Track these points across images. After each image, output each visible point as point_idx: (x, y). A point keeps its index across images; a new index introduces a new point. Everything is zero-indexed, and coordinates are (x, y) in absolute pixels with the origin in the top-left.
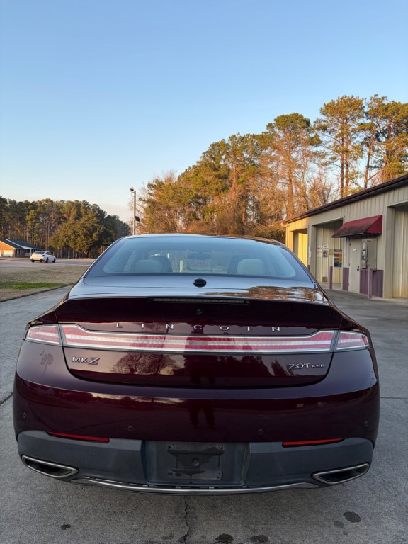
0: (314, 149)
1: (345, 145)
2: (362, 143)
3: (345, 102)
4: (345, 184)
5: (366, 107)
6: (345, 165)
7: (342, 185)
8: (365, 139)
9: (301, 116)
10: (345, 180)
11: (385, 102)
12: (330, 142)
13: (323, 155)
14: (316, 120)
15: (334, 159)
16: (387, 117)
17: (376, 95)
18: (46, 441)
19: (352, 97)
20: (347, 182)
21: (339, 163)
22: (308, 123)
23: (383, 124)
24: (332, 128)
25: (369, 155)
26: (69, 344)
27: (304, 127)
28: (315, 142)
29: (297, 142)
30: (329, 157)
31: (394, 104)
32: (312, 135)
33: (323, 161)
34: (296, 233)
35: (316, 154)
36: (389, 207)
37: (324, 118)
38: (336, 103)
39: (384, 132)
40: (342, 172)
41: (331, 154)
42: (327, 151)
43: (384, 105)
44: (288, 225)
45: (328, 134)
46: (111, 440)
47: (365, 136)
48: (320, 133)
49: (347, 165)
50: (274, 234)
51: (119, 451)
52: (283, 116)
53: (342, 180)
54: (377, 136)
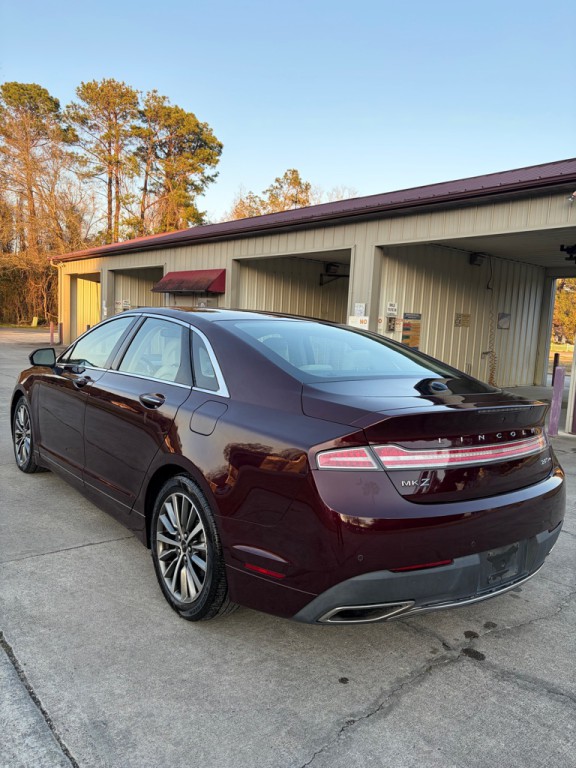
0: (70, 149)
1: (113, 152)
2: (135, 154)
3: (114, 89)
4: (114, 209)
5: (141, 103)
6: (114, 182)
7: (110, 209)
8: (138, 149)
9: (46, 92)
10: (114, 204)
11: (166, 104)
12: (91, 142)
13: (84, 162)
14: (70, 104)
15: (100, 170)
16: (170, 126)
17: (155, 92)
18: (391, 580)
19: (123, 84)
20: (118, 208)
21: (105, 177)
22: (57, 105)
23: (163, 135)
24: (93, 122)
25: (147, 174)
26: (389, 467)
27: (50, 111)
28: (69, 138)
29: (42, 131)
30: (92, 166)
31: (177, 111)
32: (64, 126)
33: (85, 170)
34: (74, 277)
35: (71, 156)
36: (235, 260)
37: (83, 104)
38: (100, 85)
39: (162, 145)
40: (110, 191)
41: (95, 162)
42: (89, 156)
43: (165, 108)
44: (61, 264)
45: (87, 129)
46: (455, 560)
47: (139, 145)
48: (76, 126)
49: (117, 182)
50: (7, 272)
51: (465, 569)
52: (16, 84)
53: (110, 202)
54: (154, 148)
